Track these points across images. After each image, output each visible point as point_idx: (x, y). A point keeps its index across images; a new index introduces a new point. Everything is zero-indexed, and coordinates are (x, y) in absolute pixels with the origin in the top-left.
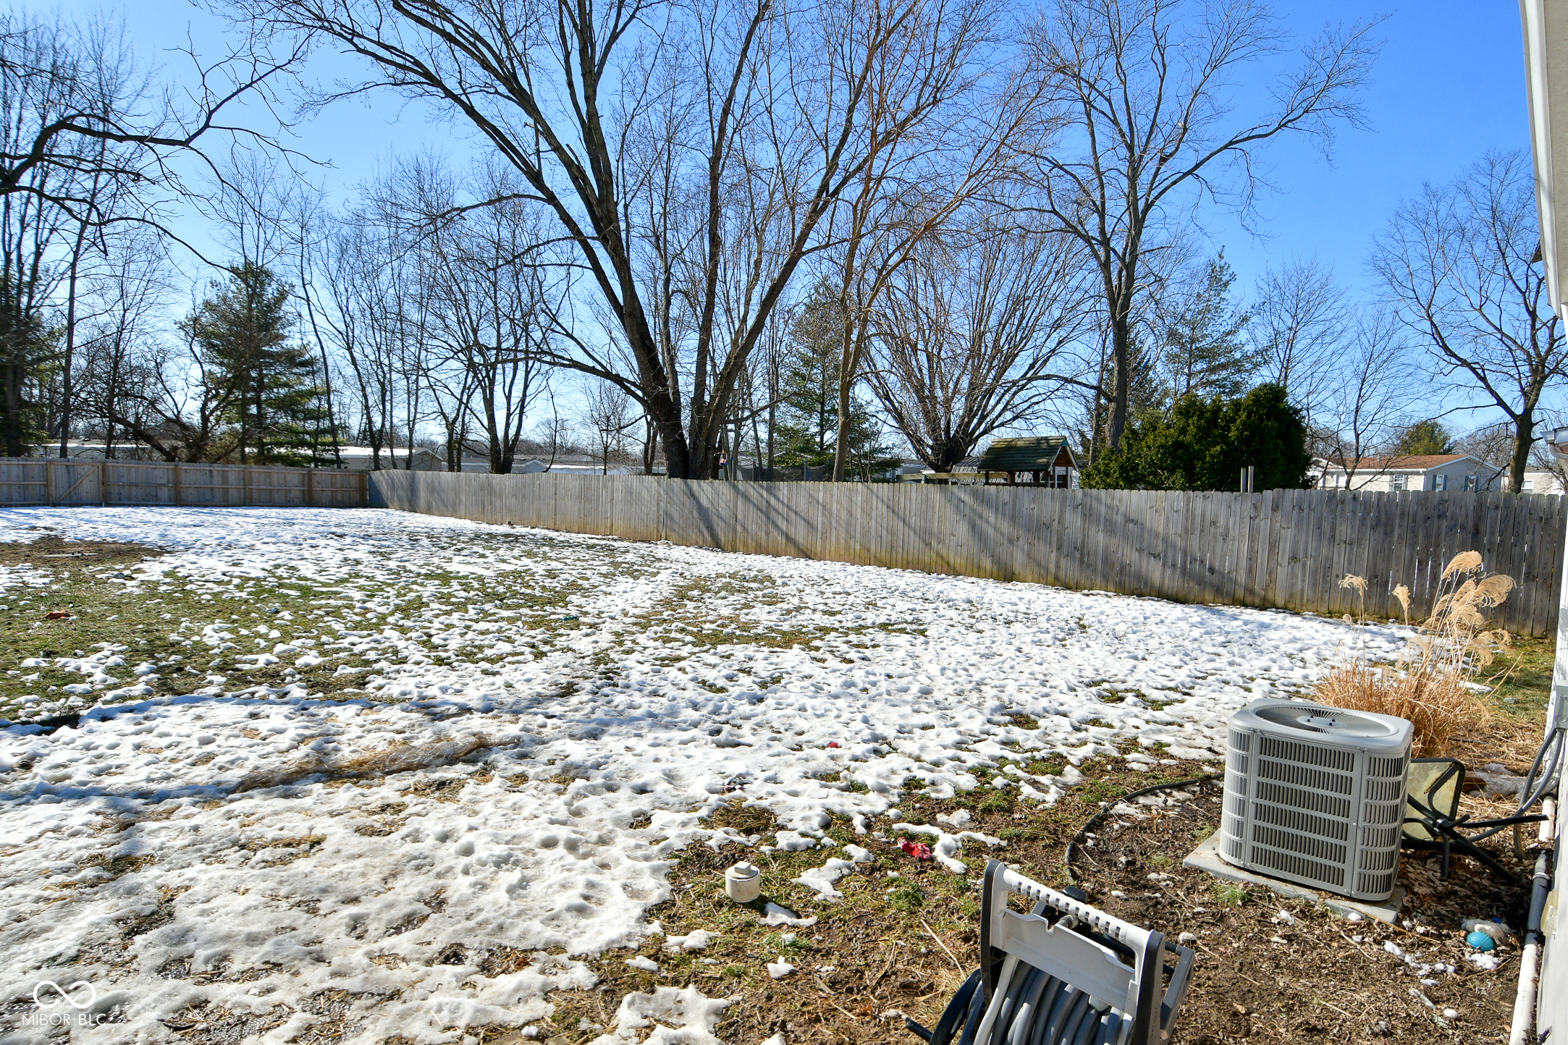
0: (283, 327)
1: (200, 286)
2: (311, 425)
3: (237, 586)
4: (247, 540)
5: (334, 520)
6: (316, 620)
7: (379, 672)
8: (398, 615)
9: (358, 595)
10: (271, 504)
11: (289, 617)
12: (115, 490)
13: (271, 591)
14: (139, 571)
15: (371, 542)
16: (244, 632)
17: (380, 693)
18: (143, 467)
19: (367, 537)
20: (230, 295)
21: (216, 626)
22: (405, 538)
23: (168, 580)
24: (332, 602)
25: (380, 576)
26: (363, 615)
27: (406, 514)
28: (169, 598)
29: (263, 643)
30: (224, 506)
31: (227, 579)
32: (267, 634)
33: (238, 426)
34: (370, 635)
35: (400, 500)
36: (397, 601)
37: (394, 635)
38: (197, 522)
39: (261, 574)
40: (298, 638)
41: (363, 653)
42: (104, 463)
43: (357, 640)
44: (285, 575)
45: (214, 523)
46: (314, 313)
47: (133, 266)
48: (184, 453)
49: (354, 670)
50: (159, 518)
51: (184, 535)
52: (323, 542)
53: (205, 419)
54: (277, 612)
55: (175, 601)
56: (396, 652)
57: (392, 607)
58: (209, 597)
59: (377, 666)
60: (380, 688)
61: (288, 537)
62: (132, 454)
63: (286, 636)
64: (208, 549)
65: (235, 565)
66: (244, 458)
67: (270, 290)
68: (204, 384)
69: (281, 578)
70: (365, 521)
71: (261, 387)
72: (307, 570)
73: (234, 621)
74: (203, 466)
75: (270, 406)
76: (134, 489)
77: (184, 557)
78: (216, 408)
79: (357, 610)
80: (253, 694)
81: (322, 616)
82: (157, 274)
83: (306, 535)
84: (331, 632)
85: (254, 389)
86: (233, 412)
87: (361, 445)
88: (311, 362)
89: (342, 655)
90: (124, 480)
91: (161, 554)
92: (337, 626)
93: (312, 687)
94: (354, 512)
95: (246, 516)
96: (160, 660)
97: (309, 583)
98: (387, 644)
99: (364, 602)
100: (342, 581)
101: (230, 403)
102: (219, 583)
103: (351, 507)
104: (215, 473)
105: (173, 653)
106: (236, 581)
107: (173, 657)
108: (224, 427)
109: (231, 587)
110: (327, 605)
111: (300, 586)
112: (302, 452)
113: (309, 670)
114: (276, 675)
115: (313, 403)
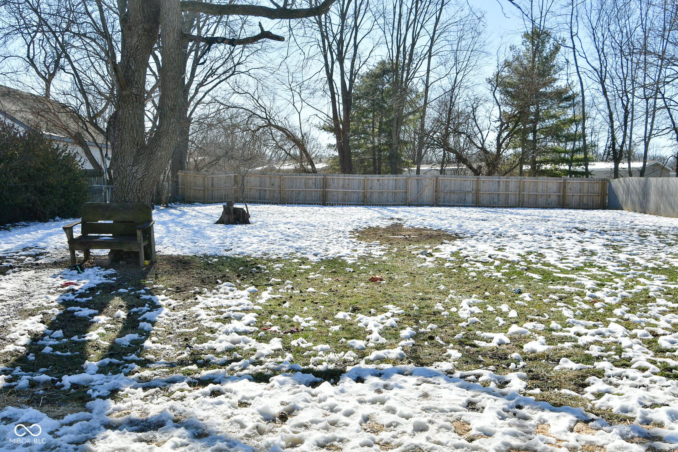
0: (556, 72)
1: (502, 49)
2: (570, 146)
3: (497, 267)
4: (512, 231)
5: (579, 218)
6: (548, 305)
7: (600, 374)
8: (624, 308)
9: (589, 284)
10: (536, 206)
11: (528, 299)
12: (442, 195)
13: (520, 274)
14: (437, 250)
15: (606, 236)
16: (490, 308)
17: (598, 403)
18: (459, 179)
19: (603, 232)
20: (521, 54)
21: (471, 300)
22: (635, 234)
23: (452, 258)
24: (566, 288)
25: (611, 267)
26: (592, 303)
27: (637, 215)
28: (449, 273)
29: (501, 321)
30: (505, 207)
31: (491, 260)
32: (507, 313)
33: (520, 150)
34: (595, 326)
35: (633, 203)
36: (624, 293)
37: (619, 329)
38: (484, 218)
39: (516, 258)
40: (531, 321)
41: (586, 347)
42: (437, 177)
43: (583, 330)
44: (534, 261)
45: (495, 219)
46: (578, 57)
47: (463, 43)
48: (485, 170)
49: (575, 366)
50: (463, 214)
51: (471, 226)
52: (567, 235)
53: (499, 146)
54: (520, 292)
55: (450, 275)
56: (619, 351)
57: (619, 299)
58: (474, 274)
59: (599, 365)
60: (599, 395)
61: (542, 230)
62: (456, 172)
63: (522, 318)
64: (486, 237)
65: (500, 250)
66: (522, 173)
67: (548, 46)
68: (500, 119)
69: (530, 262)
70: (603, 220)
71: (538, 118)
72: (551, 257)
73: (486, 298)
74: (495, 178)
75: (542, 133)
76: (452, 195)
77: (469, 242)
78: (507, 137)
79: (587, 298)
80: (478, 376)
81: (556, 301)
82: (477, 46)
83: (556, 229)
84: (560, 318)
85: (532, 121)
86: (518, 140)
87: (606, 161)
88: (572, 97)
89: (567, 345)
90: (447, 188)
91: (455, 239)
92: (567, 313)
93: (532, 379)
94: (595, 212)
95: (518, 214)
96: (421, 326)
97: (550, 269)
98: (611, 339)
99: (594, 291)
100: (578, 269)
101: (515, 133)
102: (485, 263)
103: (593, 209)
104: (501, 183)
105: (433, 321)
106: (497, 263)
107: (431, 325)
108: (511, 151)
109: (492, 267)
110: (562, 291)
111: (544, 271)
112: (562, 167)
113: (534, 357)
114: (504, 357)
115: (573, 129)
